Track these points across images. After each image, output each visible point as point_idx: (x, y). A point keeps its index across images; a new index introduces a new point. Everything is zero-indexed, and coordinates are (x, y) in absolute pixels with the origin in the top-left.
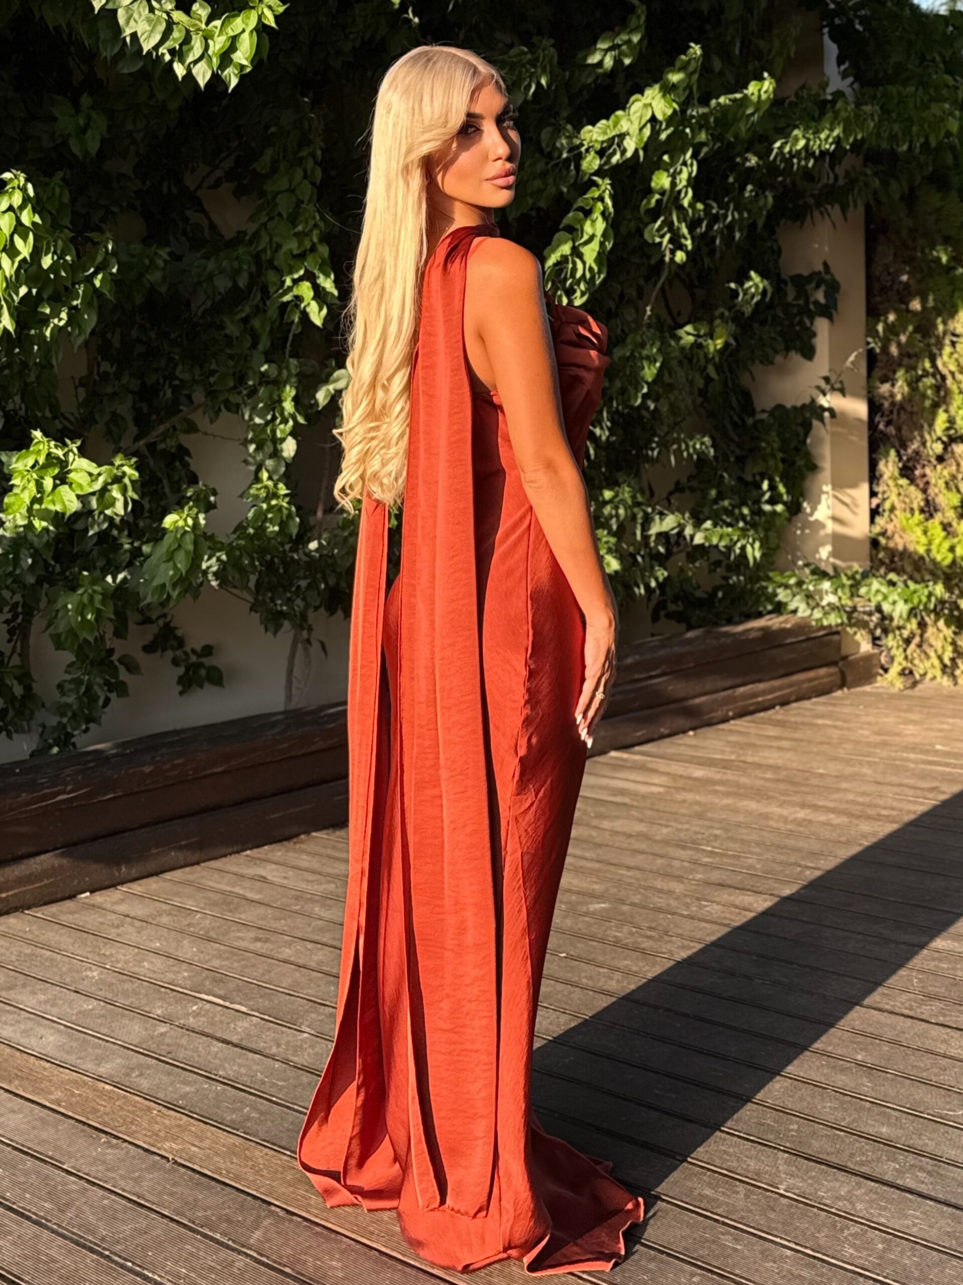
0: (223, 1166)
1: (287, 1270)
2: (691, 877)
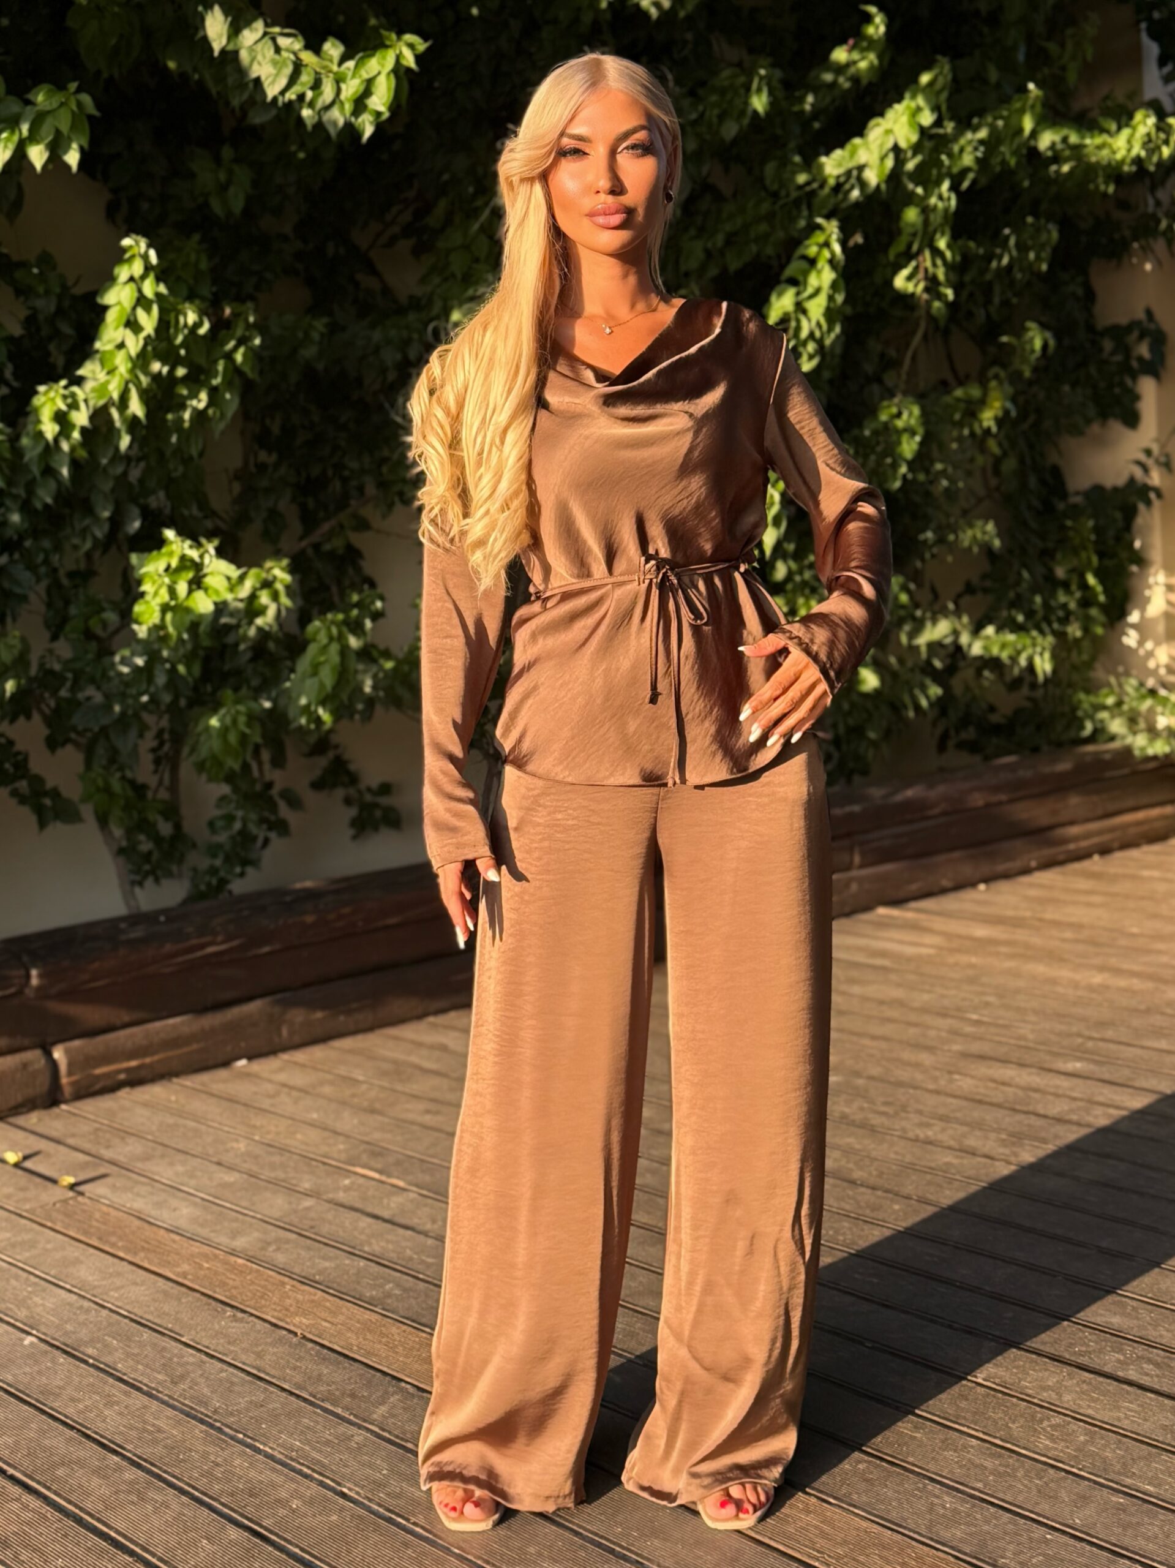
2: (946, 1048)
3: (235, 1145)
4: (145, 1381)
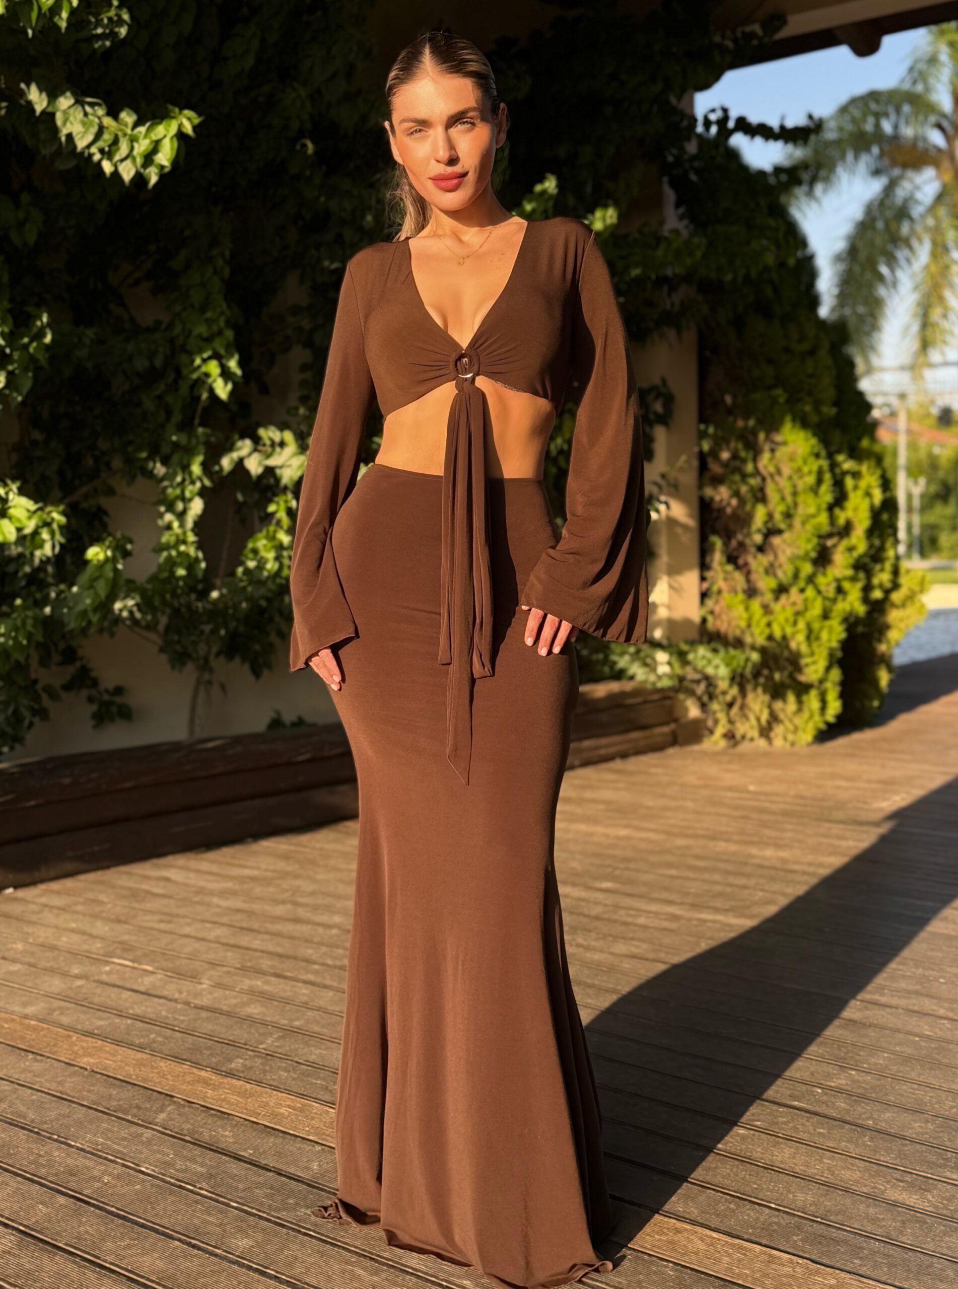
0: (134, 1073)
1: (187, 1138)
3: (14, 946)
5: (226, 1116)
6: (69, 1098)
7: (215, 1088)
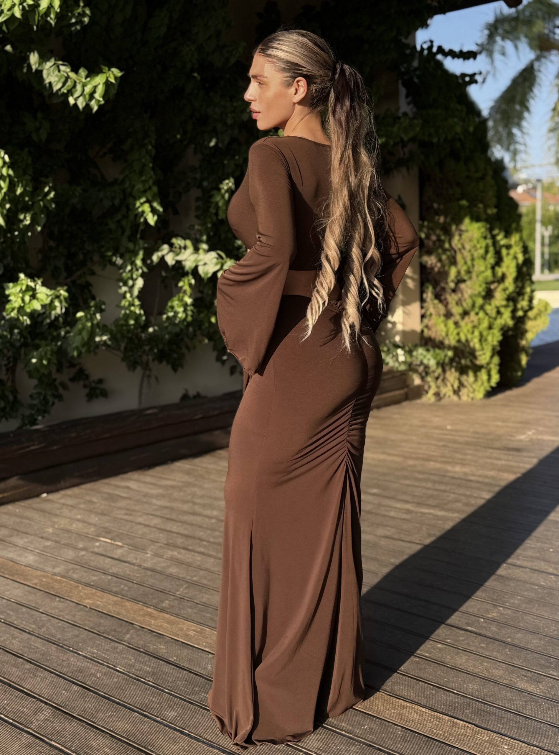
0: (112, 609)
1: (141, 650)
3: (48, 530)
4: (28, 628)
5: (161, 636)
6: (78, 625)
7: (156, 619)
